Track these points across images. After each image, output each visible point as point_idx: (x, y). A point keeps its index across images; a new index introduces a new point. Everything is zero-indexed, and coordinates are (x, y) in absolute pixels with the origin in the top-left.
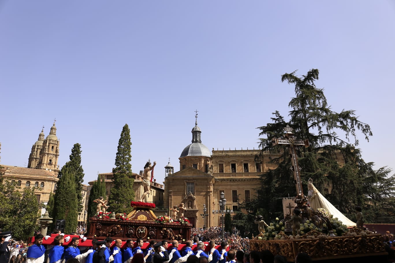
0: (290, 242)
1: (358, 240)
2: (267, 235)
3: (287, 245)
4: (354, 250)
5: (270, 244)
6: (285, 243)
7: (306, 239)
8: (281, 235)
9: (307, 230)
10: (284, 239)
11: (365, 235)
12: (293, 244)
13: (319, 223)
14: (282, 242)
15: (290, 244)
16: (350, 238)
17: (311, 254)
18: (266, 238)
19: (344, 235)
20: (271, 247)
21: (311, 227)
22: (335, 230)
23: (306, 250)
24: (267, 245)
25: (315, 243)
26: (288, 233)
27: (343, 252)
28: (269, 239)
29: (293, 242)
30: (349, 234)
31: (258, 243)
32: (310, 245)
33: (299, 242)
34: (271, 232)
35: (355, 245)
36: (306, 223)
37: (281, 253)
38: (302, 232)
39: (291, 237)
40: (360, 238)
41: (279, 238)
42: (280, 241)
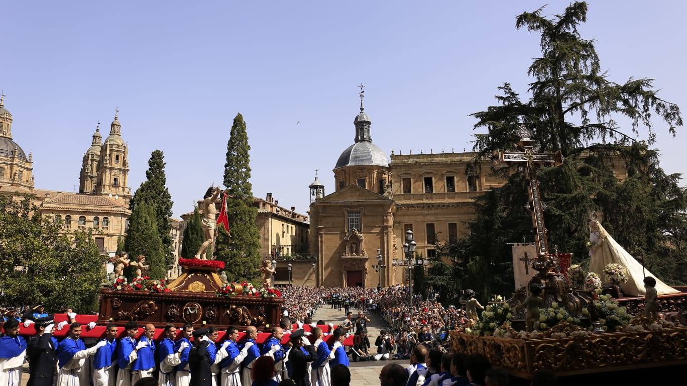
0: (521, 345)
1: (646, 339)
2: (481, 327)
3: (515, 348)
4: (636, 357)
5: (485, 343)
6: (511, 344)
7: (549, 339)
8: (505, 329)
9: (552, 322)
10: (510, 337)
11: (660, 329)
12: (525, 348)
13: (576, 307)
14: (507, 342)
15: (520, 347)
16: (631, 335)
17: (557, 365)
18: (478, 331)
19: (621, 330)
20: (488, 348)
21: (560, 315)
22: (604, 321)
23: (550, 359)
24: (480, 345)
25: (566, 346)
26: (517, 326)
27: (617, 361)
28: (483, 335)
29: (525, 344)
30: (630, 328)
31: (465, 338)
32: (557, 350)
33: (537, 344)
34: (487, 322)
35: (640, 347)
36: (551, 307)
37: (504, 361)
38: (544, 325)
39: (523, 333)
40: (650, 336)
41: (502, 334)
42: (503, 339)
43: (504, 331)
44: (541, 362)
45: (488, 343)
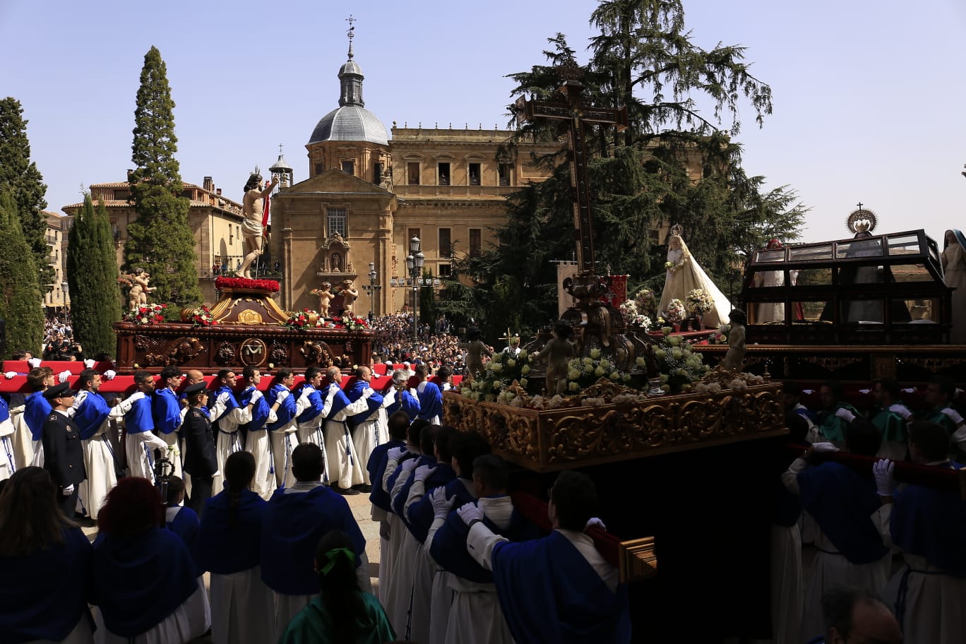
0: (533, 419)
1: (722, 403)
2: (481, 387)
3: (524, 423)
4: (706, 430)
5: (485, 413)
6: (519, 416)
7: (577, 409)
8: (514, 392)
9: (587, 380)
10: (519, 405)
11: (742, 389)
12: (538, 425)
13: (627, 355)
14: (514, 413)
15: (530, 422)
16: (702, 398)
17: (586, 449)
18: (477, 394)
19: (688, 391)
20: (488, 421)
21: (600, 370)
22: (665, 376)
23: (576, 439)
24: (479, 415)
25: (603, 418)
26: (534, 387)
27: (676, 438)
28: (484, 399)
29: (539, 418)
30: (702, 388)
31: (460, 404)
32: (588, 425)
33: (556, 417)
34: (491, 380)
35: (711, 416)
36: (589, 356)
37: (509, 441)
38: (573, 385)
39: (538, 400)
40: (728, 398)
41: (509, 400)
42: (509, 408)
43: (512, 394)
44: (561, 445)
45: (489, 413)
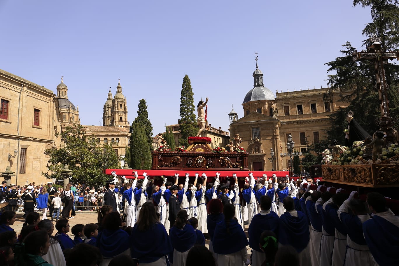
0: (369, 167)
2: (342, 160)
3: (365, 170)
5: (344, 169)
6: (362, 167)
7: (388, 164)
8: (358, 159)
9: (391, 155)
10: (362, 164)
12: (372, 169)
14: (359, 167)
15: (368, 169)
17: (393, 180)
18: (340, 163)
20: (346, 172)
21: (396, 151)
23: (389, 176)
24: (341, 170)
26: (366, 158)
28: (344, 164)
29: (372, 167)
31: (332, 168)
32: (393, 171)
33: (380, 167)
34: (346, 157)
36: (391, 147)
37: (357, 178)
38: (385, 157)
39: (370, 161)
41: (356, 163)
42: (357, 165)
43: (358, 160)
44: (382, 178)
45: (347, 169)
